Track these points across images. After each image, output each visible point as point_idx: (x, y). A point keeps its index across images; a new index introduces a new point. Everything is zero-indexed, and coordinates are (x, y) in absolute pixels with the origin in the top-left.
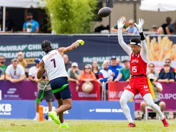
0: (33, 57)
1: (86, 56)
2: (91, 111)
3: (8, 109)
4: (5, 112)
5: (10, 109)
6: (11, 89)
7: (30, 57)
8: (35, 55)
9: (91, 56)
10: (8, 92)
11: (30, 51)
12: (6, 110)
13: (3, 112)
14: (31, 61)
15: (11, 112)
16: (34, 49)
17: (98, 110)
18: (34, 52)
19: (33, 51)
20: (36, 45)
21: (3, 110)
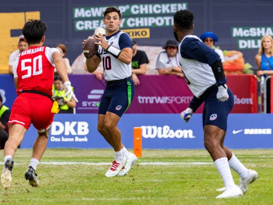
0: (140, 27)
1: (238, 27)
2: (234, 132)
3: (83, 130)
4: (77, 136)
5: (87, 132)
6: (93, 92)
7: (135, 28)
8: (144, 23)
9: (246, 26)
10: (90, 97)
11: (134, 16)
12: (80, 133)
13: (74, 137)
14: (137, 33)
15: (87, 136)
16: (142, 12)
17: (247, 131)
18: (142, 19)
19: (139, 16)
20: (146, 6)
21: (74, 133)
